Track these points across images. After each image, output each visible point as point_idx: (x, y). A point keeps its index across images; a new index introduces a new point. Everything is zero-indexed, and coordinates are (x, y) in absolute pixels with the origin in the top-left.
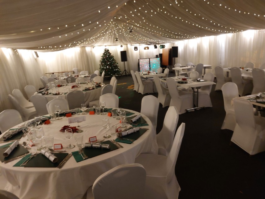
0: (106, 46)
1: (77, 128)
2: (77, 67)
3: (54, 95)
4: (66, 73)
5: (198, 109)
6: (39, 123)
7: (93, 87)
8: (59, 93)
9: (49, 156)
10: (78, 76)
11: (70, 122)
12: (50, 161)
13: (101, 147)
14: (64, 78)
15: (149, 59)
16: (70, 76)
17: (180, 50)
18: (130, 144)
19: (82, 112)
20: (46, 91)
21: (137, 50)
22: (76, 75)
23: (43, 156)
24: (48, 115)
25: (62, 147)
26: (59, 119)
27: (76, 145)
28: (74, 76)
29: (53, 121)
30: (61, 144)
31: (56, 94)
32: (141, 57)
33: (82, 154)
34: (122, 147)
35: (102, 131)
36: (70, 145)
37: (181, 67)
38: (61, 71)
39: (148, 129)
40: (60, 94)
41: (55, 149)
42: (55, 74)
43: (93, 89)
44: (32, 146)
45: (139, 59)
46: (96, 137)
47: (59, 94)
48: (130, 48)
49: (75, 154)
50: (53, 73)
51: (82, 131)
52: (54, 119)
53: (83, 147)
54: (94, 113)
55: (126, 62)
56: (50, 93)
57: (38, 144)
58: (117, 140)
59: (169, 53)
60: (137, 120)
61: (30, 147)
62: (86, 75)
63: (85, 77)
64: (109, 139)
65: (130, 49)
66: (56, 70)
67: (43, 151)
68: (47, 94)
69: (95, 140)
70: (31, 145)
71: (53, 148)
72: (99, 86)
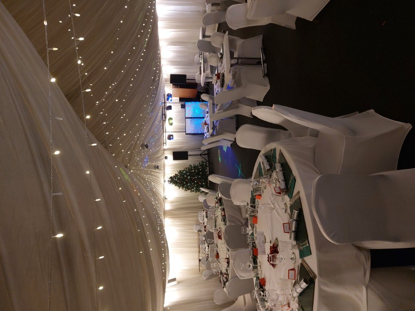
0: (165, 181)
1: (272, 245)
2: (192, 225)
3: (228, 266)
4: (200, 243)
5: (264, 58)
6: (262, 293)
7: (221, 209)
8: (226, 259)
9: (301, 287)
10: (205, 227)
11: (264, 252)
12: (307, 288)
13: (296, 220)
14: (207, 247)
15: (186, 118)
16: (204, 239)
17: (175, 71)
18: (295, 180)
19: (253, 232)
20: (223, 276)
21: (172, 135)
22: (204, 229)
23: (301, 294)
24: (255, 279)
25: (292, 269)
26: (260, 266)
27: (292, 252)
28: (205, 233)
29: (262, 274)
30: (289, 270)
31: (228, 263)
32: (183, 130)
33: (302, 246)
34: (299, 193)
35: (278, 213)
36: (291, 259)
37: (201, 73)
38: (197, 249)
39: (280, 150)
40: (228, 257)
41: (295, 279)
42: (200, 258)
43: (223, 210)
44: (289, 306)
45: (186, 134)
46: (283, 224)
47: (228, 259)
48: (169, 145)
49: (302, 255)
50: (200, 260)
51: (276, 239)
52: (259, 272)
53: (294, 243)
54: (256, 217)
55: (189, 153)
56: (227, 270)
57: (287, 298)
58: (291, 197)
59: (179, 87)
60: (268, 161)
61: (290, 309)
62: (205, 215)
63: (207, 217)
64: (289, 206)
65: (171, 145)
66: (196, 256)
67: (296, 295)
68: (227, 274)
69: (287, 225)
70: (288, 308)
71: (294, 281)
72: (220, 201)
